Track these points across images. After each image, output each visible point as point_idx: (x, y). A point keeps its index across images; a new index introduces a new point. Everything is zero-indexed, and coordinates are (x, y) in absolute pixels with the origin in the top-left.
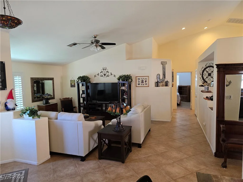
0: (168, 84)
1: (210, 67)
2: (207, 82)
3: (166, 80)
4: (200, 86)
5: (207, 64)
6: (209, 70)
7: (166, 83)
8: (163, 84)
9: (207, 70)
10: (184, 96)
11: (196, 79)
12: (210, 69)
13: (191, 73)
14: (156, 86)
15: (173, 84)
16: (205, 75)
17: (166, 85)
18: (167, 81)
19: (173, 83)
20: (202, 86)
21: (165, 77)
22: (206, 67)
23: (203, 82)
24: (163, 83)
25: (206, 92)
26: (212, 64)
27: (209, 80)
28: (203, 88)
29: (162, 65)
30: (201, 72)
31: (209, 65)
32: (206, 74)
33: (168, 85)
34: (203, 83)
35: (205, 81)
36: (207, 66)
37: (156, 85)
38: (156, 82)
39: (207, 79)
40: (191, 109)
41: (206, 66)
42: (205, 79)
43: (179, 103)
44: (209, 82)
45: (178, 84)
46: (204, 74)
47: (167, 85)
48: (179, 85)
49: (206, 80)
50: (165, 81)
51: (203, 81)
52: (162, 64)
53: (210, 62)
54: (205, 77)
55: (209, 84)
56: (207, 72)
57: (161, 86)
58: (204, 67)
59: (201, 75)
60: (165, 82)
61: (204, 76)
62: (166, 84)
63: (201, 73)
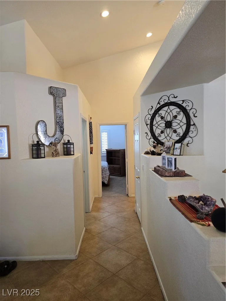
0: (72, 149)
1: (169, 106)
2: (162, 144)
3: (66, 139)
4: (147, 153)
5: (161, 98)
6: (167, 113)
7: (65, 146)
8: (56, 151)
9: (162, 112)
10: (115, 166)
11: (137, 137)
12: (169, 111)
13: (126, 125)
14: (35, 156)
15: (92, 147)
16: (156, 125)
17: (66, 153)
18: (69, 141)
19: (92, 145)
20: (153, 153)
21: (62, 132)
22: (159, 106)
23: (154, 143)
24: (56, 146)
25: (172, 174)
26: (174, 97)
27: (168, 138)
28: (157, 161)
29: (51, 98)
30: (147, 118)
31: (166, 101)
32: (159, 123)
33: (72, 153)
34: (154, 147)
35: (159, 140)
36: (162, 103)
37: (35, 152)
38: (33, 145)
39: (163, 135)
40: (128, 195)
41: (159, 103)
42: (157, 135)
43: (106, 182)
44: (168, 144)
45: (105, 147)
46: (154, 123)
47: (67, 151)
48: (107, 149)
49: (160, 138)
50: (62, 141)
51: (153, 140)
52: (53, 95)
53: (168, 93)
54: (157, 132)
55: (169, 148)
56: (162, 118)
57: (48, 156)
58: (156, 106)
59: (149, 126)
60: (64, 144)
61: (154, 128)
62: (65, 150)
63: (149, 122)
